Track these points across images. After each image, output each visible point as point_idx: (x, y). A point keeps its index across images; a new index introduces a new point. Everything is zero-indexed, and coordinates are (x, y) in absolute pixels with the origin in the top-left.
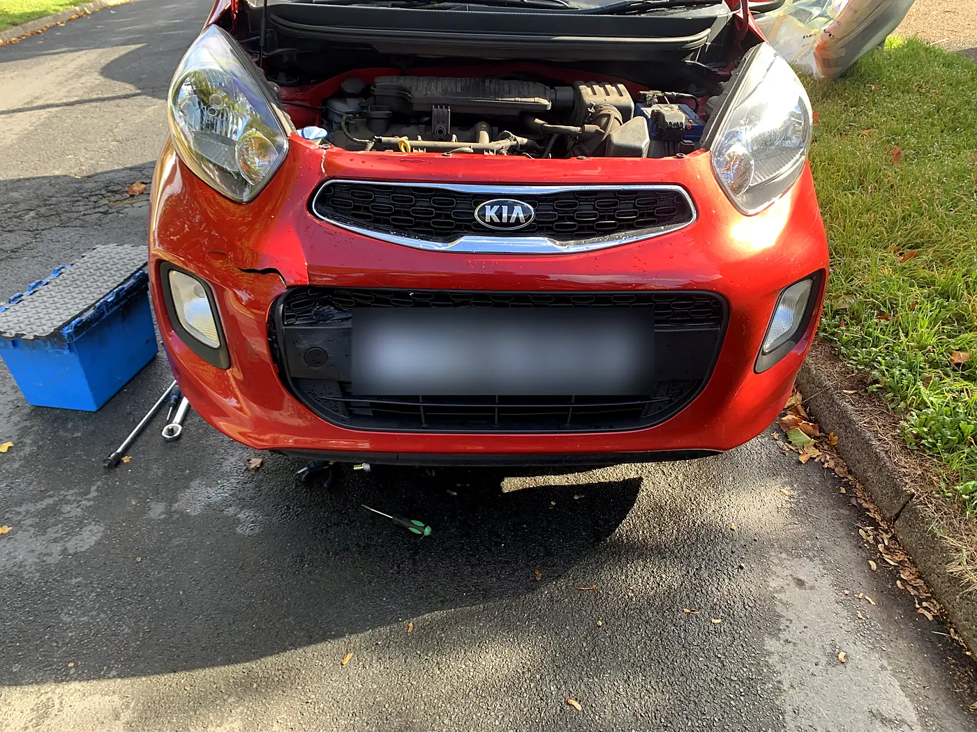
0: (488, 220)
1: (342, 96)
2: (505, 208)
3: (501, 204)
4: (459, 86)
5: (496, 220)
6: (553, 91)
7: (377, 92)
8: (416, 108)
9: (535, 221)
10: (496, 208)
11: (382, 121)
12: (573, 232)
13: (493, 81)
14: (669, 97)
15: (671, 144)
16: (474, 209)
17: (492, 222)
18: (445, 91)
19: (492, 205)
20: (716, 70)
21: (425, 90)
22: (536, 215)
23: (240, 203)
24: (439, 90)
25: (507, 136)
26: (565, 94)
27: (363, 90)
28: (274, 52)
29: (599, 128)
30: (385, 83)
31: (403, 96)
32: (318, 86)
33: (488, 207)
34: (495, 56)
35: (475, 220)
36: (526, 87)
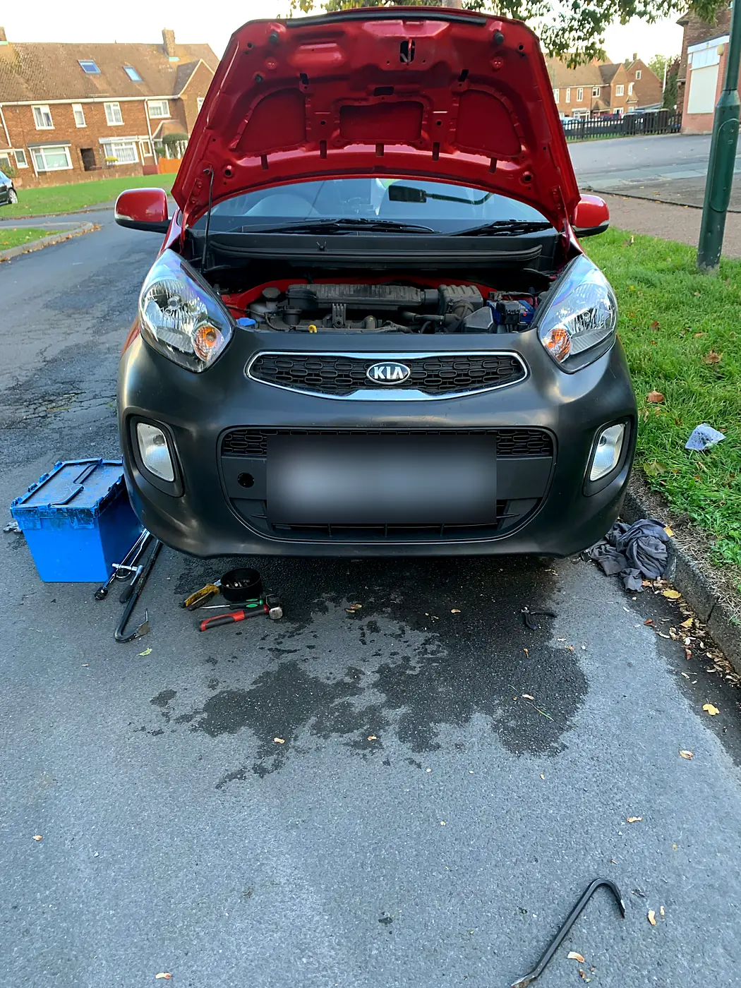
0: (376, 377)
1: (263, 300)
2: (389, 369)
3: (385, 365)
4: (352, 289)
5: (383, 377)
6: (422, 292)
7: (291, 295)
8: (320, 306)
9: (410, 377)
10: (382, 368)
11: (294, 316)
12: (438, 385)
13: (378, 286)
14: (511, 295)
15: (511, 326)
16: (366, 370)
17: (379, 379)
18: (342, 294)
19: (379, 367)
20: (549, 275)
21: (326, 292)
22: (412, 373)
23: (195, 372)
24: (337, 293)
25: (389, 324)
26: (432, 294)
27: (279, 296)
28: (212, 269)
29: (456, 316)
30: (296, 288)
31: (310, 298)
32: (243, 294)
33: (376, 368)
34: (379, 268)
35: (367, 378)
36: (402, 290)
